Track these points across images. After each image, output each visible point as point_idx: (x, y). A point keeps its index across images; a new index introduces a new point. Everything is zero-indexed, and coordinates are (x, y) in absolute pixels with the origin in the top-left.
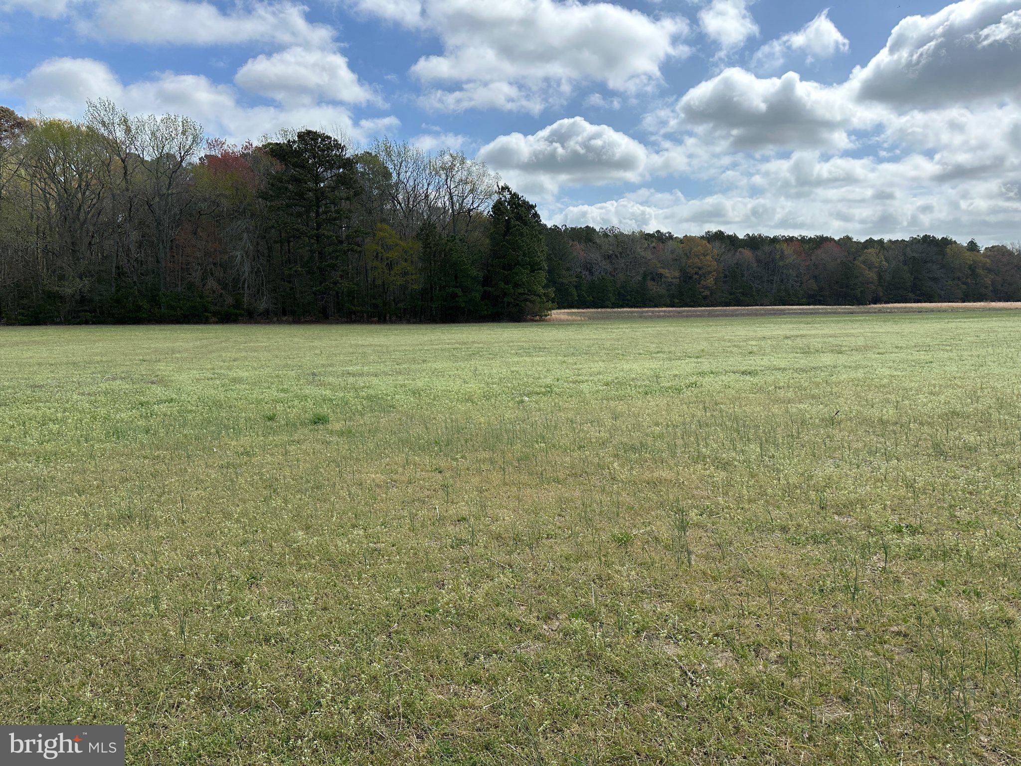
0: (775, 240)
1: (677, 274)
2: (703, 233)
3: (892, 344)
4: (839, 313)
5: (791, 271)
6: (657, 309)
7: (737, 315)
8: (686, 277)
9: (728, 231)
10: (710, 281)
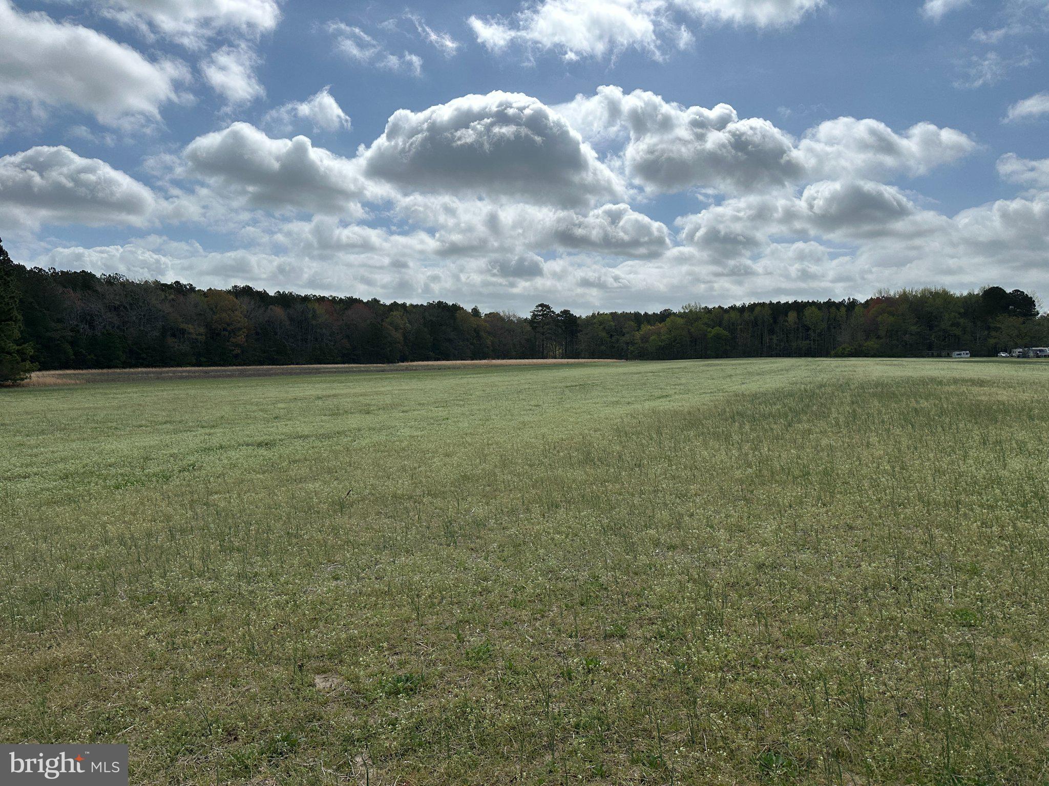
0: (306, 299)
1: (202, 330)
2: (230, 288)
3: (415, 401)
4: (372, 371)
5: (324, 330)
6: (180, 369)
7: (270, 375)
8: (214, 334)
9: (258, 287)
10: (241, 338)
